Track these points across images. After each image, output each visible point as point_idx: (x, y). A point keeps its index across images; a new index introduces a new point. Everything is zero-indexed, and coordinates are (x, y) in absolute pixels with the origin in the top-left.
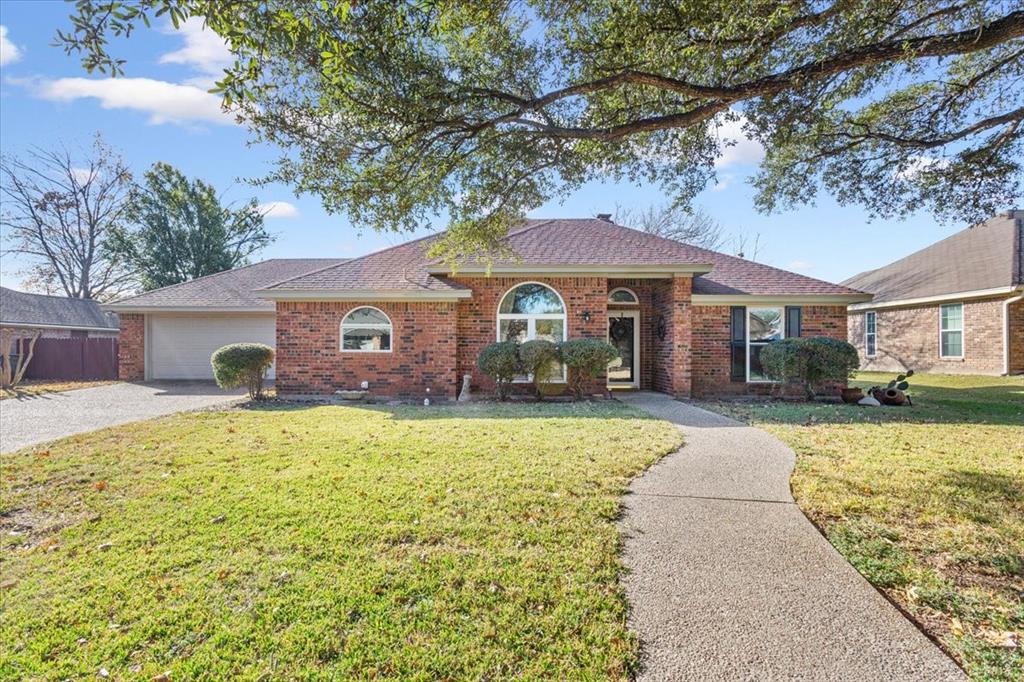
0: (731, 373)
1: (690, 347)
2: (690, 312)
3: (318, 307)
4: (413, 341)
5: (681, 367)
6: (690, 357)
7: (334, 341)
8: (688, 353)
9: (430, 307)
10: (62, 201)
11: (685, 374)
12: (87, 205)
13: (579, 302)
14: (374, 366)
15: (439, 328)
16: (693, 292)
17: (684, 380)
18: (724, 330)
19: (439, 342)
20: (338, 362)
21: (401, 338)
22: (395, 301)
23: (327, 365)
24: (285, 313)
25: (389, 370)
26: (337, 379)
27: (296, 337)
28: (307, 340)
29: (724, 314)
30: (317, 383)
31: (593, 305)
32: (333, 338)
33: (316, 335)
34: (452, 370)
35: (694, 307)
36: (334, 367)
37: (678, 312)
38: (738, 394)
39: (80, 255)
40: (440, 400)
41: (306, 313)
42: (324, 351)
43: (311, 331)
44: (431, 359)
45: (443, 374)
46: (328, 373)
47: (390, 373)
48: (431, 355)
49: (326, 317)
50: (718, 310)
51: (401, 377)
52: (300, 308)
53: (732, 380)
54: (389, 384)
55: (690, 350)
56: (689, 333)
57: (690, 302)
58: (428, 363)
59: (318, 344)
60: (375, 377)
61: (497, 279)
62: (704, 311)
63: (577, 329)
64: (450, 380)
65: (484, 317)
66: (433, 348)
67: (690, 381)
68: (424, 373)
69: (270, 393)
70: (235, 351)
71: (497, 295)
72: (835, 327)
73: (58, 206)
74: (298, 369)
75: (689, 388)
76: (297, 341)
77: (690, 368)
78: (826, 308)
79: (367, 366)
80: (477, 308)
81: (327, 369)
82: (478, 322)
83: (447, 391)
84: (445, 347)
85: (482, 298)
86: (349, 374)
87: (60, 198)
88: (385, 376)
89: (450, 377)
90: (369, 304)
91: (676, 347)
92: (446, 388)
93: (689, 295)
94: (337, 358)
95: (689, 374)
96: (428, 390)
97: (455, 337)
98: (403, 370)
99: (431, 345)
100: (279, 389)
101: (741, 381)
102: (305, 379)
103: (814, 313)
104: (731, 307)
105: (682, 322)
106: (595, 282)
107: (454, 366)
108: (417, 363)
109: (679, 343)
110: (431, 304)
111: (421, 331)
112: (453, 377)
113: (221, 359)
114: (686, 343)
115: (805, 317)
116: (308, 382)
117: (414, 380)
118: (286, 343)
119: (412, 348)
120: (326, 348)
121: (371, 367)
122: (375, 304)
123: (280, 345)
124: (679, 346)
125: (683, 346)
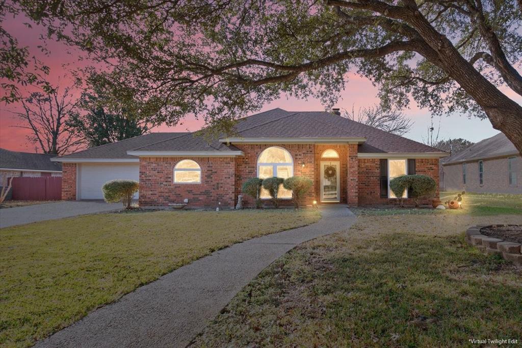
0: (380, 194)
1: (357, 180)
2: (357, 162)
3: (162, 160)
4: (212, 178)
5: (353, 190)
6: (357, 185)
7: (170, 178)
9: (221, 160)
10: (41, 98)
11: (355, 194)
12: (56, 99)
13: (300, 157)
14: (191, 191)
15: (225, 171)
16: (358, 152)
17: (354, 197)
18: (377, 171)
19: (226, 178)
20: (172, 189)
21: (206, 176)
22: (203, 157)
23: (166, 191)
24: (144, 163)
25: (199, 193)
26: (171, 198)
27: (150, 176)
28: (156, 177)
29: (376, 163)
30: (161, 200)
31: (307, 159)
32: (170, 176)
33: (161, 175)
34: (233, 193)
35: (359, 159)
36: (170, 192)
37: (351, 162)
38: (384, 204)
39: (52, 129)
40: (226, 208)
41: (155, 163)
42: (165, 183)
43: (158, 172)
44: (222, 187)
45: (228, 195)
46: (167, 195)
47: (200, 194)
48: (221, 185)
49: (166, 165)
50: (373, 161)
51: (205, 196)
52: (152, 160)
53: (381, 197)
54: (200, 200)
55: (357, 182)
56: (357, 173)
57: (357, 157)
58: (220, 189)
59: (162, 179)
60: (192, 196)
61: (257, 145)
62: (366, 161)
63: (299, 171)
64: (231, 198)
65: (250, 165)
66: (222, 181)
67: (357, 198)
68: (217, 194)
69: (136, 205)
70: (114, 183)
71: (257, 153)
72: (432, 169)
73: (39, 100)
74: (151, 192)
75: (357, 202)
76: (150, 178)
77: (357, 191)
78: (428, 160)
79: (187, 191)
80: (247, 160)
81: (166, 193)
82: (247, 168)
83: (229, 204)
84: (228, 181)
85: (249, 155)
86: (178, 195)
87: (40, 96)
88: (197, 196)
89: (231, 196)
90: (189, 158)
92: (229, 202)
93: (357, 153)
94: (172, 187)
95: (357, 194)
96: (220, 203)
97: (234, 175)
98: (207, 193)
99: (221, 180)
100: (141, 203)
101: (385, 198)
102: (154, 198)
103: (422, 162)
104: (380, 159)
105: (353, 167)
106: (308, 147)
107: (233, 190)
108: (214, 189)
109: (352, 178)
110: (221, 158)
111: (216, 172)
112: (233, 196)
113: (107, 187)
114: (355, 178)
115: (417, 164)
116: (156, 200)
117: (212, 198)
118: (145, 179)
119: (212, 181)
120: (166, 182)
121: (190, 192)
122: (192, 158)
123: (142, 180)
124: (351, 180)
125: (354, 180)
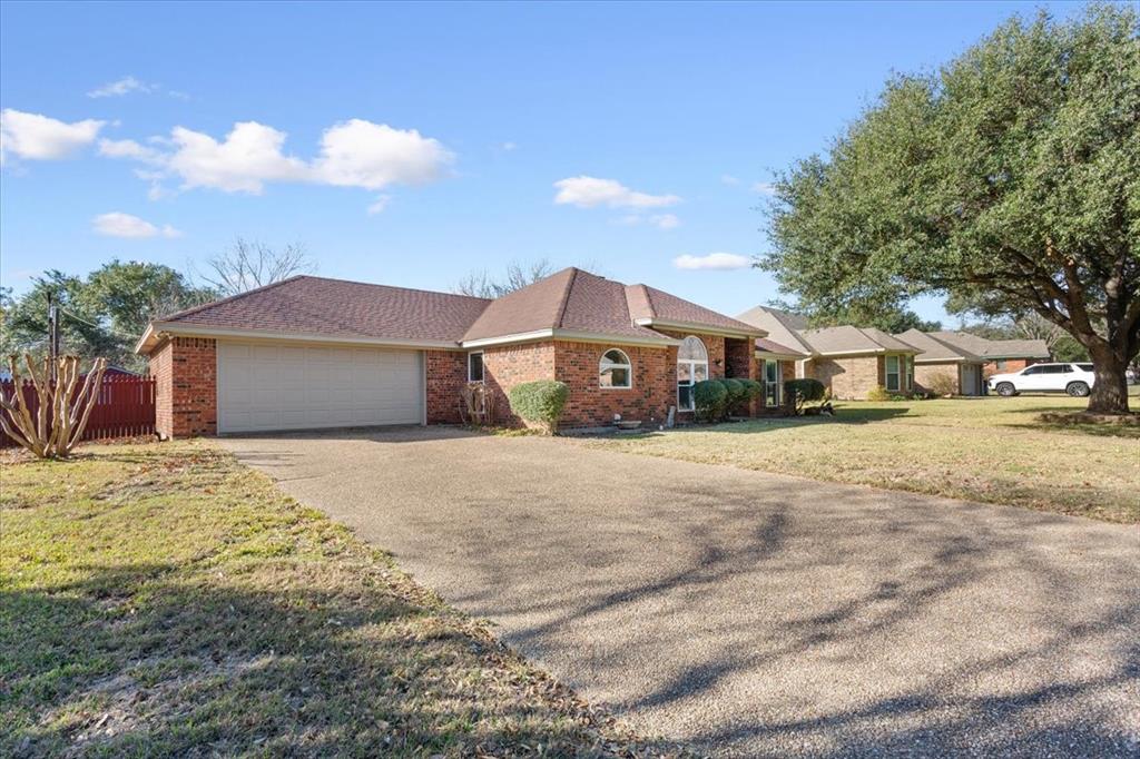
3: (585, 347)
4: (643, 379)
7: (595, 379)
9: (652, 352)
13: (713, 352)
14: (621, 401)
15: (657, 369)
19: (657, 380)
20: (598, 397)
21: (636, 376)
22: (634, 345)
23: (591, 401)
24: (561, 352)
25: (631, 403)
26: (598, 413)
27: (569, 374)
28: (578, 378)
29: (759, 364)
30: (585, 417)
32: (594, 376)
33: (583, 373)
34: (666, 404)
36: (596, 402)
41: (576, 353)
42: (589, 388)
43: (580, 369)
44: (654, 394)
45: (659, 405)
46: (592, 408)
47: (629, 406)
48: (653, 391)
49: (590, 357)
51: (637, 409)
52: (572, 347)
54: (631, 416)
57: (754, 355)
58: (652, 397)
59: (585, 381)
60: (623, 410)
61: (677, 332)
64: (664, 411)
66: (654, 385)
68: (650, 407)
72: (792, 373)
74: (571, 405)
76: (570, 378)
79: (615, 401)
81: (591, 404)
83: (662, 419)
84: (660, 384)
86: (605, 409)
88: (628, 409)
89: (663, 408)
90: (618, 347)
92: (662, 417)
94: (599, 394)
96: (652, 420)
97: (666, 376)
98: (637, 404)
99: (653, 383)
101: (763, 406)
102: (577, 414)
106: (720, 339)
107: (666, 400)
108: (645, 398)
110: (653, 349)
111: (647, 371)
112: (665, 408)
116: (579, 417)
117: (644, 413)
119: (643, 385)
120: (591, 385)
121: (618, 402)
122: (621, 347)
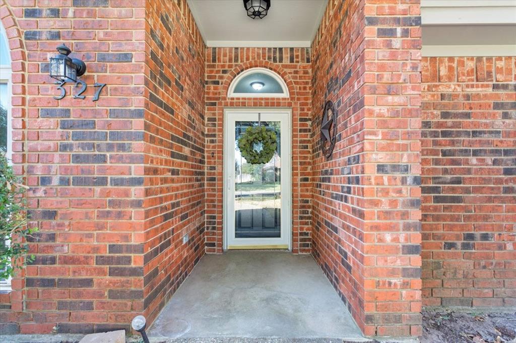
1: (416, 171)
5: (388, 237)
6: (414, 203)
8: (411, 192)
11: (400, 262)
17: (397, 280)
31: (101, 33)
37: (376, 54)
55: (417, 180)
56: (415, 124)
63: (49, 114)
67: (417, 282)
77: (416, 239)
91: (371, 172)
95: (416, 261)
105: (390, 91)
109: (382, 157)
124: (381, 168)
125: (395, 168)
